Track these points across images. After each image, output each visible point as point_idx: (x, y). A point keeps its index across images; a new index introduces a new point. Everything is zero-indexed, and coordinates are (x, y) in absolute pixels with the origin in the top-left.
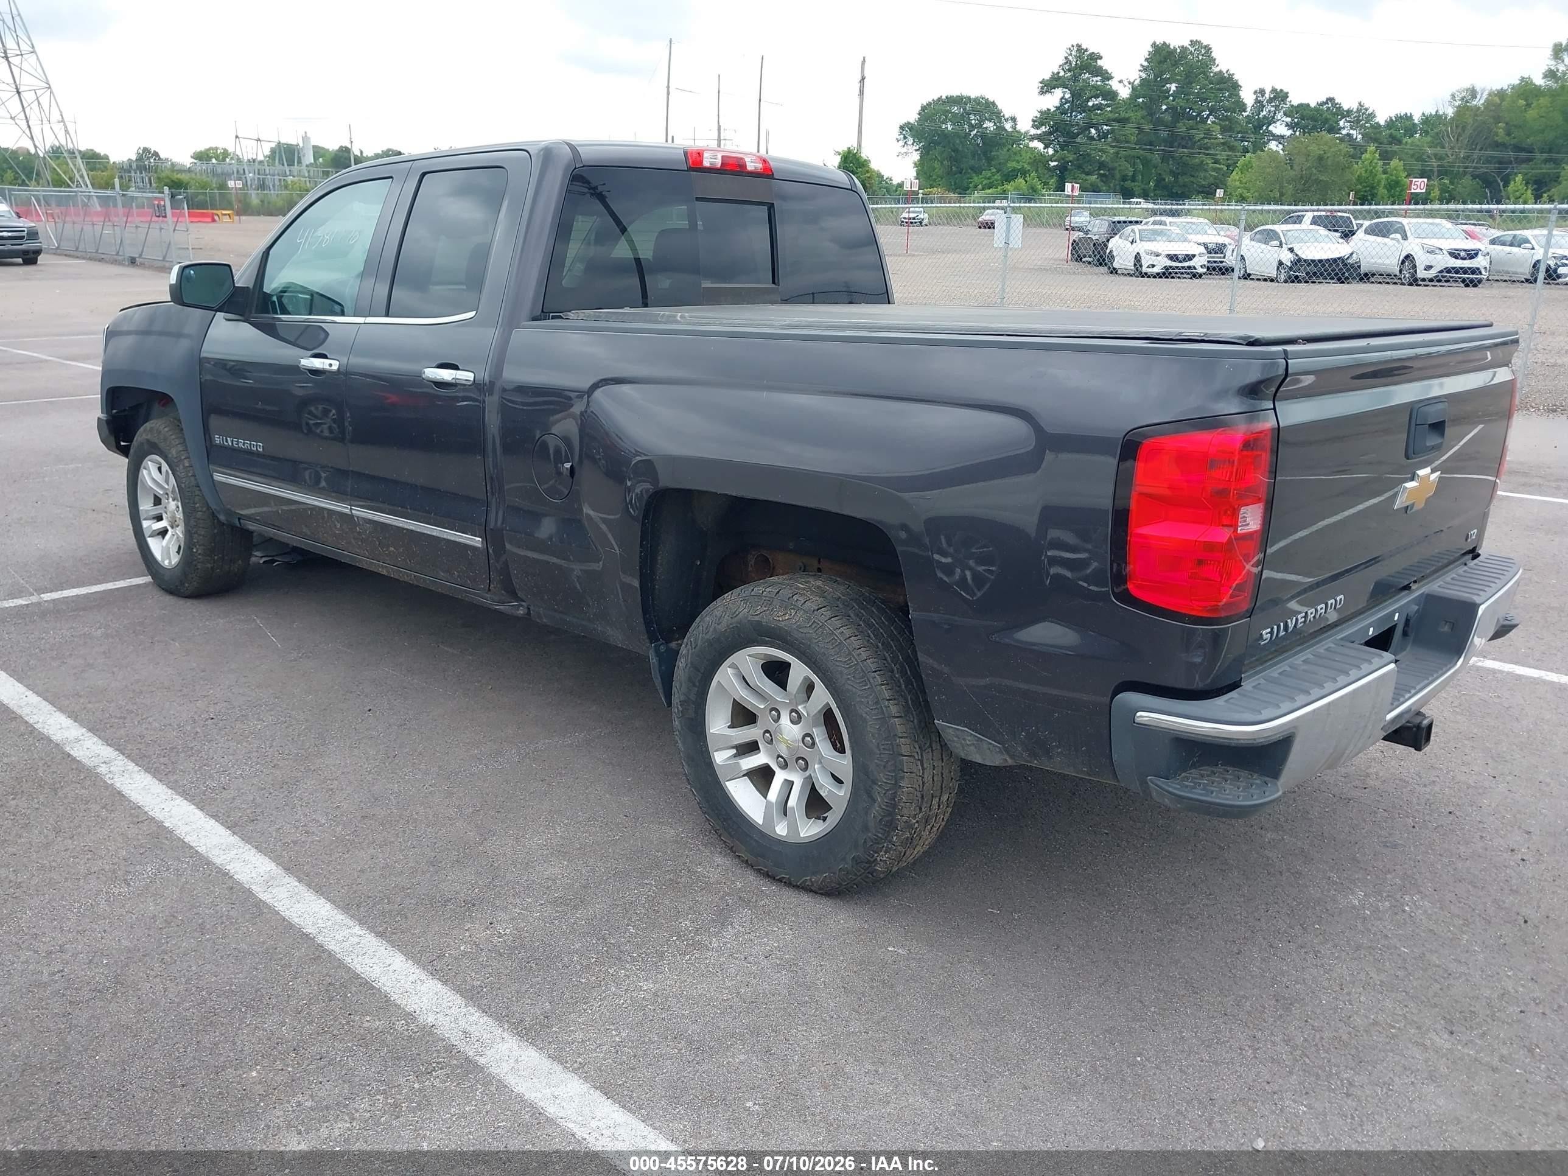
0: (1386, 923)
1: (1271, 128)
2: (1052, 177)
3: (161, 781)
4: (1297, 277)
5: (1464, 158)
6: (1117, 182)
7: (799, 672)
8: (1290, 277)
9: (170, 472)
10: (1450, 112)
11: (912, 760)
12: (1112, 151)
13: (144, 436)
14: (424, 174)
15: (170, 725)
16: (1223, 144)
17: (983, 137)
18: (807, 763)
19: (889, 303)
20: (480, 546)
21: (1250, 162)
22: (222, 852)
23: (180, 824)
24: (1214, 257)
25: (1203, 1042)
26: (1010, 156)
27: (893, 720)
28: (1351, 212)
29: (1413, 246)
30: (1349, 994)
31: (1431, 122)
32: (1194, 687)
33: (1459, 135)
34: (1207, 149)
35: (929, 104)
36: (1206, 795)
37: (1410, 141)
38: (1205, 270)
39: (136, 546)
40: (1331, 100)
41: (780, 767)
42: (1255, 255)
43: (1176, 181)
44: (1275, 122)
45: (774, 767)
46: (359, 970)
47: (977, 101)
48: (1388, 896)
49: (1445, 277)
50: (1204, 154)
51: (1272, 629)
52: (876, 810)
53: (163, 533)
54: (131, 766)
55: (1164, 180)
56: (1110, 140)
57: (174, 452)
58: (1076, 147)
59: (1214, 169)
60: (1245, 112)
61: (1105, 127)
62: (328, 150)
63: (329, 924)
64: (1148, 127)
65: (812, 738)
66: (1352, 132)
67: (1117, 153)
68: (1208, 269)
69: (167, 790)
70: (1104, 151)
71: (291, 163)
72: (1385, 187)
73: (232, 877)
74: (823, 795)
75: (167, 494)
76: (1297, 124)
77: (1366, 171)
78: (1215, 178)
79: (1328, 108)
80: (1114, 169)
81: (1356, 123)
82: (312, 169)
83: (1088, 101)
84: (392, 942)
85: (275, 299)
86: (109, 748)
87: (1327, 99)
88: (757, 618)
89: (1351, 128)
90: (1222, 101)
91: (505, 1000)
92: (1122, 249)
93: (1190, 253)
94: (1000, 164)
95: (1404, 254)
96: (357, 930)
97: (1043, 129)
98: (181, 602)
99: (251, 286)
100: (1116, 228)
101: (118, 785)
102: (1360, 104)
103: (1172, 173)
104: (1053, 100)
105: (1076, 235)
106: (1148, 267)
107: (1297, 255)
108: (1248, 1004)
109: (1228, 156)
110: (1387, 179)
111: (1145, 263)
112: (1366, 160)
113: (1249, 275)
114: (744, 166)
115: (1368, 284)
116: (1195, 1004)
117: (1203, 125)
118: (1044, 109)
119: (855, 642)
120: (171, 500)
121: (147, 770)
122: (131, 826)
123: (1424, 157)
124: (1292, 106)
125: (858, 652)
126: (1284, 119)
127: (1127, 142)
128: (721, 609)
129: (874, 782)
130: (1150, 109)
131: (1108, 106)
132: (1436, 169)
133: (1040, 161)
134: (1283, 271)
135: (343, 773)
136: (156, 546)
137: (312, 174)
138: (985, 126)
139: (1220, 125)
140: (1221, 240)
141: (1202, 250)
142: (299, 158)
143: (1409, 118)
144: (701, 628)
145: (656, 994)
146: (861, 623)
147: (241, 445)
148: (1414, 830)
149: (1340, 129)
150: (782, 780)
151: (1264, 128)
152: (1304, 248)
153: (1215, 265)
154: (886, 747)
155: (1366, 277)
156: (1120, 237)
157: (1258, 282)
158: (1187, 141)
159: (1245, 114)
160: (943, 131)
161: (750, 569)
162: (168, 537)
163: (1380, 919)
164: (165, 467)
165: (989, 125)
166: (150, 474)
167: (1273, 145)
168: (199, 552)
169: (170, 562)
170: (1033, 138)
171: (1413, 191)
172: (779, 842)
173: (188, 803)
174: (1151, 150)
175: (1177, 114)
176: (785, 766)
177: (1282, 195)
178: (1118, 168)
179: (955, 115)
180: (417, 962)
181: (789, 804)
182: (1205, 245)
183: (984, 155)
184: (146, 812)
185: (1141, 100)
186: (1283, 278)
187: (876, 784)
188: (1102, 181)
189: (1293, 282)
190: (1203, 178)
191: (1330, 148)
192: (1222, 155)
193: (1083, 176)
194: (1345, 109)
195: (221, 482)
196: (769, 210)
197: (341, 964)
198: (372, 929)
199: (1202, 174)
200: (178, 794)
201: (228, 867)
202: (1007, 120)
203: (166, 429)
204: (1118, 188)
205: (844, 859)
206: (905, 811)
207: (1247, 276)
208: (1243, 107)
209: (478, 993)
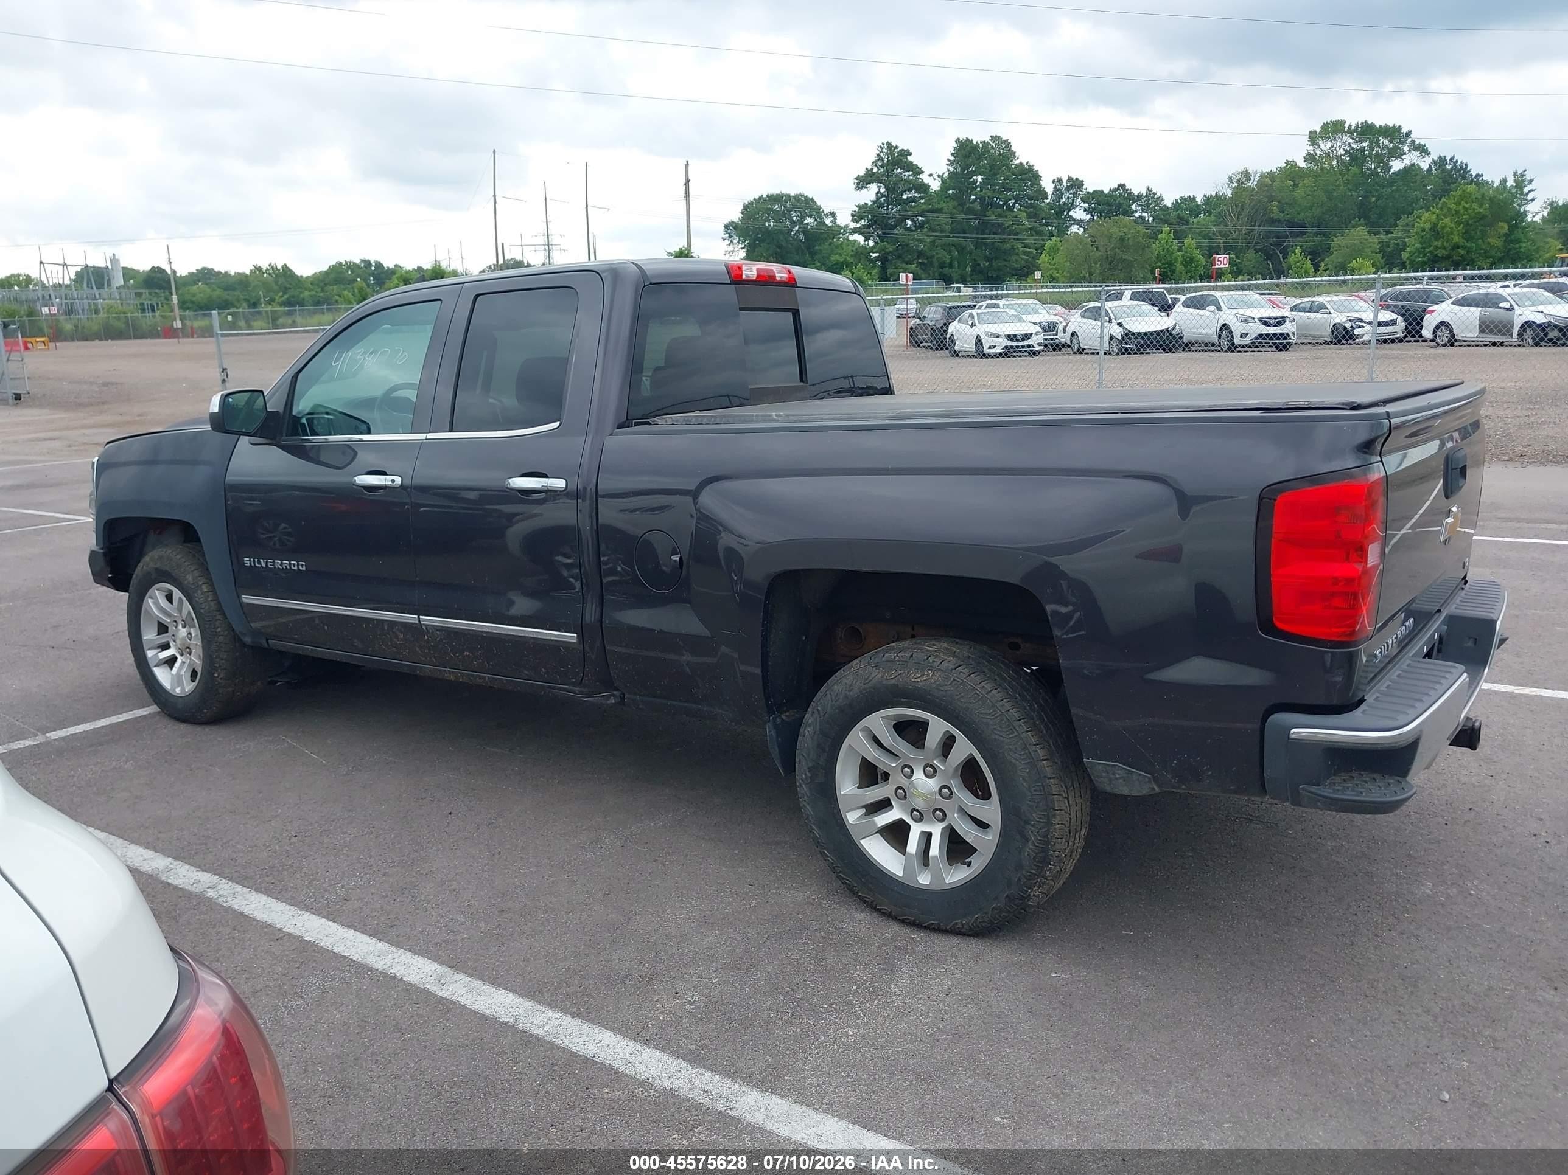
0: (1461, 906)
1: (1071, 213)
2: (874, 267)
3: (278, 899)
4: (1126, 350)
5: (1245, 234)
6: (935, 270)
7: (938, 728)
8: (1120, 350)
9: (184, 599)
10: (1229, 193)
11: (1061, 798)
12: (928, 240)
13: (152, 565)
14: (477, 296)
15: (255, 846)
16: (1031, 229)
17: (806, 233)
18: (944, 814)
19: (891, 394)
20: (576, 641)
21: (1056, 245)
22: (378, 959)
23: (319, 936)
24: (1050, 335)
25: (1359, 1021)
26: (832, 250)
27: (1041, 763)
28: (1164, 288)
29: (1228, 316)
30: (1458, 967)
31: (1212, 203)
32: (1335, 702)
33: (1240, 213)
34: (1017, 234)
35: (751, 203)
36: (1358, 796)
37: (1195, 220)
38: (1042, 348)
39: (138, 677)
40: (1122, 186)
41: (915, 821)
42: (1088, 331)
43: (991, 265)
44: (1074, 208)
45: (908, 820)
46: (574, 1049)
47: (797, 198)
48: (1453, 884)
49: (1260, 343)
50: (1014, 239)
51: (1381, 649)
52: (1029, 849)
53: (171, 662)
54: (239, 888)
55: (979, 265)
56: (926, 230)
57: (190, 578)
58: (895, 240)
59: (1025, 253)
60: (1047, 199)
61: (920, 218)
62: (138, 271)
63: (521, 1011)
64: (960, 217)
65: (949, 789)
66: (1143, 214)
67: (934, 241)
68: (1046, 346)
69: (288, 907)
70: (922, 241)
71: (100, 286)
72: (1182, 264)
73: (401, 979)
74: (969, 841)
75: (175, 621)
76: (1094, 209)
77: (1163, 250)
78: (1027, 261)
79: (1120, 194)
80: (932, 257)
81: (1146, 207)
82: (123, 291)
83: (902, 195)
84: (591, 1021)
85: (304, 421)
86: (205, 873)
87: (1119, 186)
88: (892, 682)
89: (1143, 211)
90: (1026, 190)
91: (727, 1058)
92: (961, 332)
93: (1029, 332)
94: (823, 257)
95: (1221, 323)
96: (551, 1013)
97: (863, 222)
98: (198, 729)
99: (281, 410)
100: (952, 313)
101: (236, 907)
102: (1148, 189)
103: (987, 259)
104: (869, 194)
105: (914, 322)
106: (990, 348)
107: (1126, 329)
108: (1380, 985)
109: (1035, 240)
110: (1183, 256)
111: (986, 346)
112: (1162, 239)
113: (1084, 349)
114: (775, 277)
115: (1190, 353)
116: (1337, 991)
117: (1010, 213)
118: (862, 203)
119: (997, 695)
120: (180, 627)
121: (258, 890)
122: (272, 943)
123: (1210, 235)
124: (1088, 193)
125: (1001, 703)
126: (1082, 205)
127: (942, 231)
128: (851, 677)
129: (1027, 822)
130: (960, 199)
131: (921, 198)
132: (1222, 245)
133: (861, 254)
134: (1115, 345)
135: (457, 874)
136: (162, 675)
137: (123, 296)
138: (806, 222)
139: (1026, 212)
140: (1052, 318)
141: (1038, 328)
142: (109, 281)
143: (1192, 200)
144: (829, 696)
145: (863, 1037)
146: (996, 677)
147: (278, 566)
148: (1447, 827)
149: (1133, 212)
150: (919, 832)
151: (1065, 213)
152: (1131, 323)
153: (1052, 342)
154: (1038, 788)
155: (1188, 346)
156: (959, 321)
157: (1093, 356)
158: (997, 228)
159: (1047, 201)
160: (767, 229)
161: (839, 641)
162: (177, 665)
163: (1456, 904)
164: (177, 594)
165: (809, 220)
166: (157, 604)
167: (1075, 228)
168: (222, 676)
169: (183, 689)
170: (854, 231)
171: (1217, 266)
172: (922, 891)
173: (317, 917)
174: (964, 237)
175: (986, 204)
176: (920, 819)
177: (1091, 274)
178: (936, 256)
179: (776, 212)
180: (625, 1035)
181: (931, 854)
182: (1038, 324)
183: (807, 249)
184: (279, 930)
185: (951, 192)
186: (1116, 350)
187: (1029, 824)
188: (921, 268)
189: (1123, 354)
190: (1019, 261)
191: (1130, 229)
192: (1030, 240)
193: (904, 265)
194: (1136, 194)
195: (248, 604)
196: (794, 315)
197: (553, 1046)
198: (565, 1011)
199: (1014, 258)
200: (302, 909)
201: (391, 971)
202: (826, 215)
203: (178, 557)
204: (936, 274)
205: (996, 898)
206: (1057, 846)
207: (1081, 351)
208: (1045, 195)
209: (698, 1055)
